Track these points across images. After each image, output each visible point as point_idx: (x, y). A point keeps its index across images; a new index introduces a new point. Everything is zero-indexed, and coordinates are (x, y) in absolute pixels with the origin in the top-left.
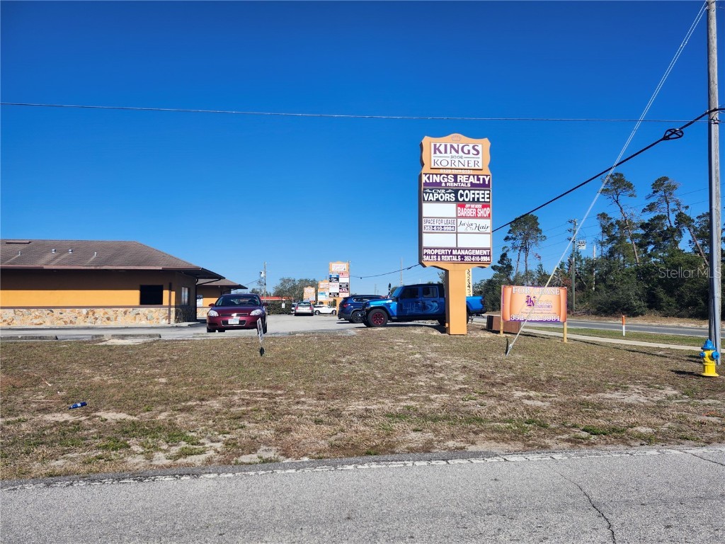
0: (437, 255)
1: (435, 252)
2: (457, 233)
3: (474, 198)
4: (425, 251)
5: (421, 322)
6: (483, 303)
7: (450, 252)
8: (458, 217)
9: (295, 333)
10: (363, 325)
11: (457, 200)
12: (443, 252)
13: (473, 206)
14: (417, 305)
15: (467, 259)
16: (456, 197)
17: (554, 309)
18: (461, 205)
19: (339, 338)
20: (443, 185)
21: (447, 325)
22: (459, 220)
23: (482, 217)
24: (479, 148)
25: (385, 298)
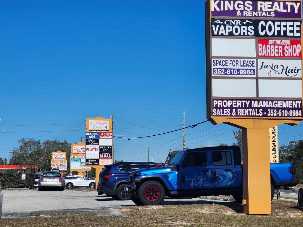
0: (231, 107)
1: (229, 103)
2: (257, 79)
3: (279, 32)
4: (215, 103)
5: (210, 198)
6: (292, 171)
7: (248, 104)
8: (258, 57)
9: (38, 214)
10: (131, 202)
11: (257, 34)
12: (239, 103)
13: (278, 42)
14: (205, 176)
15: (271, 113)
16: (256, 30)
18: (263, 41)
19: (98, 220)
20: (239, 14)
21: (245, 202)
22: (260, 61)
23: (291, 57)
25: (162, 166)
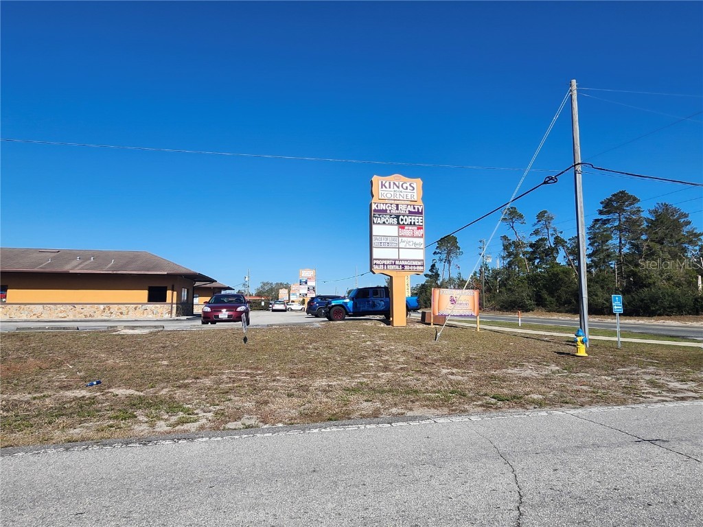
0: (384, 264)
1: (383, 262)
2: (399, 248)
3: (411, 222)
4: (375, 262)
5: (371, 317)
6: (418, 301)
7: (393, 262)
8: (399, 236)
9: (272, 325)
10: (326, 319)
11: (398, 223)
12: (388, 262)
13: (410, 228)
14: (369, 304)
15: (406, 267)
16: (398, 221)
17: (470, 306)
18: (402, 227)
19: (307, 329)
20: (388, 212)
21: (391, 319)
22: (400, 238)
23: (418, 237)
24: (414, 185)
25: (344, 298)
